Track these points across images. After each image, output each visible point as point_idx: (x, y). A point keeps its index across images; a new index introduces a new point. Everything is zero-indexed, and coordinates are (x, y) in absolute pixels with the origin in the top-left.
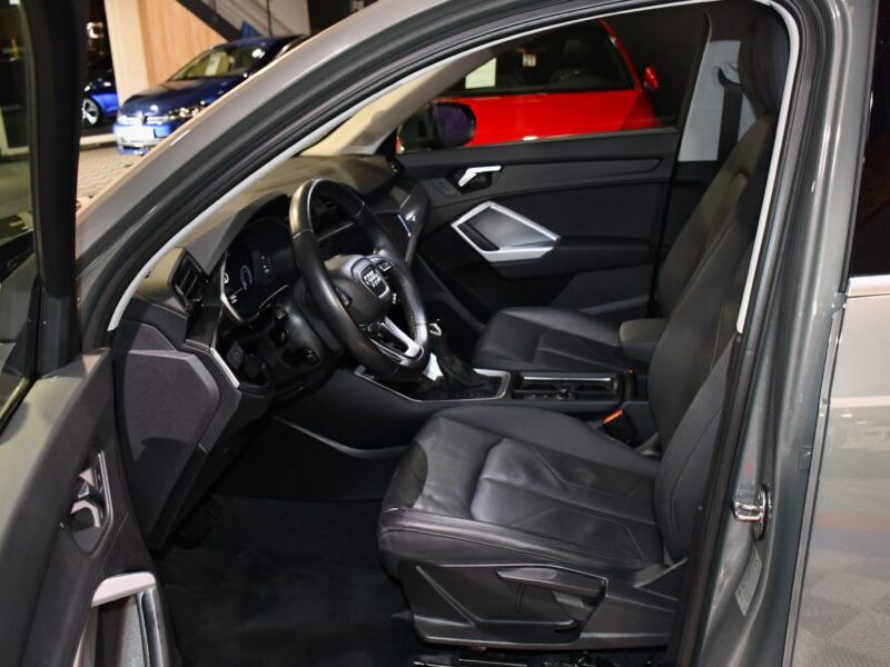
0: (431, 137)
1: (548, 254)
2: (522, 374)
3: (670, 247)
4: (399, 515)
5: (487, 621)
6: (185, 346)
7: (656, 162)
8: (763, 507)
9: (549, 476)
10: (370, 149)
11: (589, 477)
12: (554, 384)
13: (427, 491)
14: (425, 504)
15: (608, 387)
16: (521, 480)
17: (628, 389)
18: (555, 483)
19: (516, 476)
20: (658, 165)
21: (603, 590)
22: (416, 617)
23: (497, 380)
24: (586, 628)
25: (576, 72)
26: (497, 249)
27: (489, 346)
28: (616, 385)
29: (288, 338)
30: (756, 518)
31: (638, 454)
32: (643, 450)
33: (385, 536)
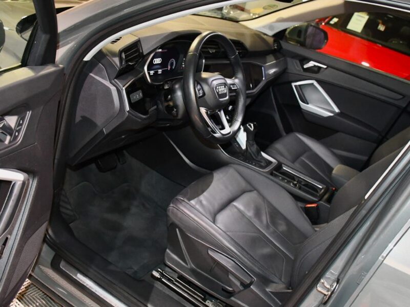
0: (302, 39)
1: (330, 116)
2: (283, 165)
3: (388, 139)
4: (181, 202)
5: (196, 268)
6: (113, 81)
7: (401, 97)
8: (332, 289)
9: (264, 218)
10: (271, 33)
11: (283, 227)
12: (295, 177)
13: (202, 197)
14: (196, 203)
15: (319, 191)
16: (250, 214)
17: (326, 196)
18: (265, 222)
19: (249, 211)
20: (401, 99)
21: (251, 283)
22: (168, 250)
23: (270, 163)
24: (235, 296)
25: (401, 42)
26: (308, 104)
27: (279, 146)
28: (323, 191)
29: (171, 99)
30: (326, 293)
31: (313, 228)
32: (316, 228)
33: (170, 208)
